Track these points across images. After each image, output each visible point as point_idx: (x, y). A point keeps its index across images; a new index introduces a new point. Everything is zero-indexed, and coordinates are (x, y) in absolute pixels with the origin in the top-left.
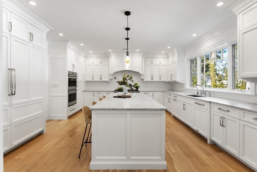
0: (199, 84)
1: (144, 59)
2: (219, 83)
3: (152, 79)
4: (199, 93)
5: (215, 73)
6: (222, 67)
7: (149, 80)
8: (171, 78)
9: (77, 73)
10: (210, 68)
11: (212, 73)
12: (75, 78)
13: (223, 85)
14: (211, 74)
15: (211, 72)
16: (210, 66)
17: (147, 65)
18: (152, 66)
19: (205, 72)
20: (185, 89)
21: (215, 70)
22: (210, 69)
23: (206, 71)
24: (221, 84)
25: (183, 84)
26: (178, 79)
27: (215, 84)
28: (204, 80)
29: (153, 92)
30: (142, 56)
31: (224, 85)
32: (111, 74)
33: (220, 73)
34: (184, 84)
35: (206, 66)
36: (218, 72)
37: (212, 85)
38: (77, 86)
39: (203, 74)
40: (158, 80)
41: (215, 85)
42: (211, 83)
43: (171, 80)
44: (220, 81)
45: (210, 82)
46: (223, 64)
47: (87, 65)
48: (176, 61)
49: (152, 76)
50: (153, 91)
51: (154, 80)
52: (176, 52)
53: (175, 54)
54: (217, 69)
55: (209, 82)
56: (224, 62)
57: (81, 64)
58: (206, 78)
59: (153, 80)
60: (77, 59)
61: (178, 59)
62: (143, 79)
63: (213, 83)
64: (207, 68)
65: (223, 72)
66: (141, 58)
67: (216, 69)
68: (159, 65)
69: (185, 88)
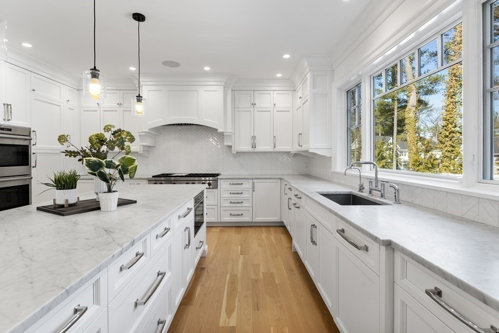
0: (368, 160)
1: (229, 92)
2: (424, 157)
3: (254, 146)
4: (364, 188)
5: (417, 135)
6: (430, 125)
7: (246, 147)
8: (299, 144)
9: (32, 130)
10: (406, 125)
11: (410, 136)
12: (25, 143)
13: (434, 160)
14: (408, 138)
15: (409, 133)
16: (407, 121)
17: (241, 109)
18: (252, 112)
19: (397, 134)
20: (333, 172)
21: (417, 130)
22: (407, 127)
23: (399, 132)
24: (431, 157)
25: (329, 159)
26: (315, 145)
27: (416, 158)
28: (395, 150)
29: (254, 180)
30: (225, 87)
31: (436, 161)
32: (144, 134)
33: (428, 136)
34: (331, 157)
35: (397, 122)
36: (422, 133)
37: (412, 161)
38: (33, 164)
39: (393, 138)
40: (269, 148)
41: (416, 161)
42: (409, 157)
43: (299, 149)
44: (427, 151)
45: (407, 154)
46: (432, 119)
47: (84, 111)
48: (309, 96)
49: (254, 138)
50: (254, 177)
51: (259, 148)
52: (308, 70)
53: (306, 78)
54: (422, 128)
55: (405, 155)
56: (435, 115)
57: (60, 106)
58: (398, 146)
59: (256, 150)
60: (34, 90)
61: (314, 89)
62: (230, 147)
63: (414, 155)
64: (401, 127)
65: (432, 135)
66: (220, 90)
67: (418, 128)
68: (272, 110)
69: (333, 170)
